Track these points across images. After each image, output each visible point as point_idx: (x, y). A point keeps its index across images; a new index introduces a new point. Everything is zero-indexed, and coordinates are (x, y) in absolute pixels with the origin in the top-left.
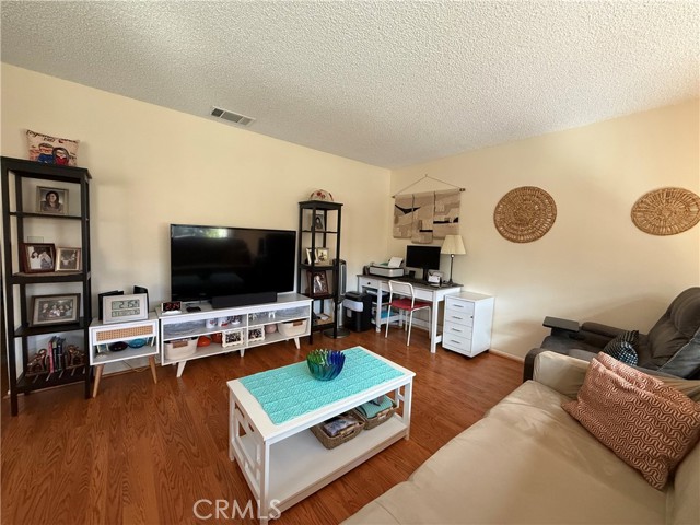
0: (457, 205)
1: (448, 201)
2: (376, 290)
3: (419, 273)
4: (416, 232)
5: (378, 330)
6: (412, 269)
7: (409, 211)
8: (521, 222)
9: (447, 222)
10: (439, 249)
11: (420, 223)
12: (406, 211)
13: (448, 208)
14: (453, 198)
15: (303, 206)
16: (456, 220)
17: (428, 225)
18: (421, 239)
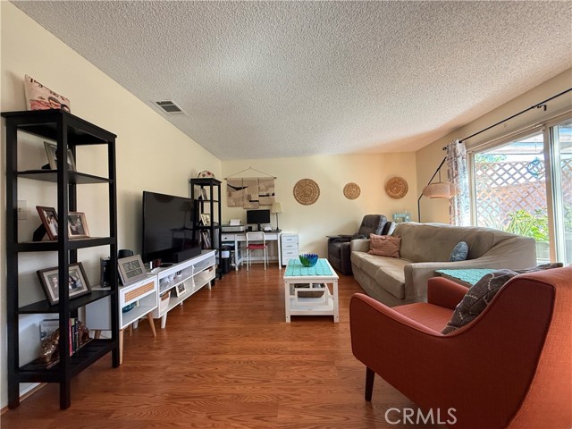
0: (273, 186)
1: (267, 184)
2: (234, 242)
3: (254, 227)
4: (246, 202)
5: (237, 269)
6: (250, 225)
7: (240, 189)
8: (306, 195)
9: (268, 195)
10: (268, 211)
11: (249, 197)
12: (238, 189)
13: (267, 188)
14: (270, 182)
16: (273, 195)
17: (255, 197)
18: (251, 207)
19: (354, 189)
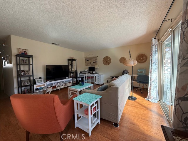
0: (97, 59)
2: (83, 76)
3: (91, 72)
4: (90, 64)
8: (107, 62)
9: (95, 62)
10: (94, 67)
11: (91, 62)
12: (88, 60)
13: (95, 60)
14: (96, 58)
15: (68, 60)
16: (97, 62)
18: (91, 66)
19: (124, 59)
